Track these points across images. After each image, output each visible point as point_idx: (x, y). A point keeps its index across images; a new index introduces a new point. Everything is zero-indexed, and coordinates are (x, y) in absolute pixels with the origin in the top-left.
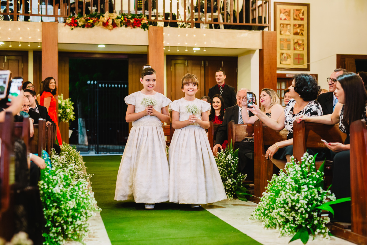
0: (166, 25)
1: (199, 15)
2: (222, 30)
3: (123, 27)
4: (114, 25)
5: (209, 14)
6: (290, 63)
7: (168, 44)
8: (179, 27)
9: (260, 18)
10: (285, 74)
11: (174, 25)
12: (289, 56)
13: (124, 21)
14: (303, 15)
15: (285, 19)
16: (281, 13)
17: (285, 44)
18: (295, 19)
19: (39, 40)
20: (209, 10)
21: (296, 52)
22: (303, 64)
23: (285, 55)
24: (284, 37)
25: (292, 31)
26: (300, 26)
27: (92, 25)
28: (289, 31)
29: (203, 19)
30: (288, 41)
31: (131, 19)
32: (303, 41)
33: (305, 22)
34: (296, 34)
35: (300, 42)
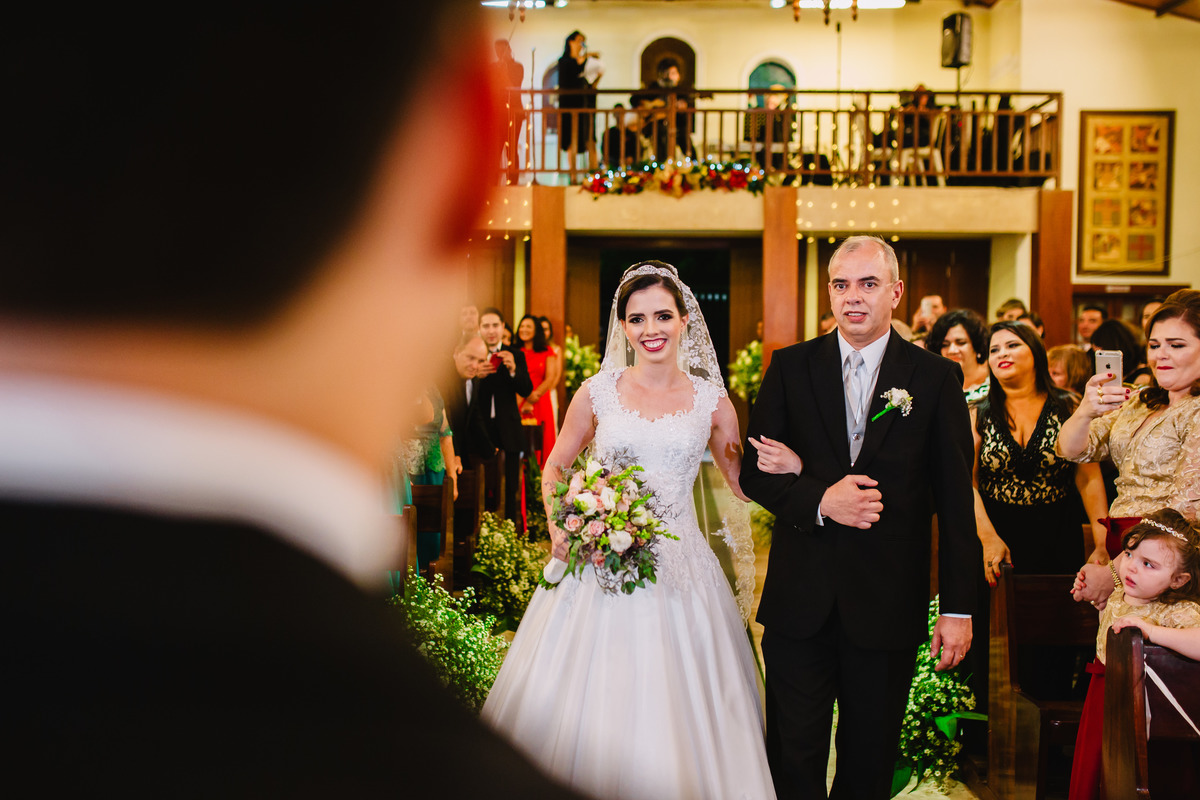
0: (804, 182)
1: (884, 153)
2: (942, 190)
3: (707, 191)
4: (686, 187)
5: (907, 154)
6: (1117, 257)
7: (809, 226)
8: (835, 186)
9: (1035, 155)
10: (1103, 287)
11: (824, 179)
12: (1114, 242)
13: (708, 179)
14: (1157, 136)
15: (1108, 152)
16: (1097, 134)
17: (1107, 212)
18: (1134, 150)
19: (527, 224)
20: (907, 143)
21: (1135, 231)
22: (1152, 257)
23: (1105, 239)
24: (1103, 195)
25: (1126, 178)
26: (1146, 166)
27: (638, 189)
28: (1119, 179)
29: (895, 164)
30: (1114, 204)
31: (724, 171)
32: (1154, 202)
33: (1160, 158)
34: (1136, 185)
35: (1147, 206)
